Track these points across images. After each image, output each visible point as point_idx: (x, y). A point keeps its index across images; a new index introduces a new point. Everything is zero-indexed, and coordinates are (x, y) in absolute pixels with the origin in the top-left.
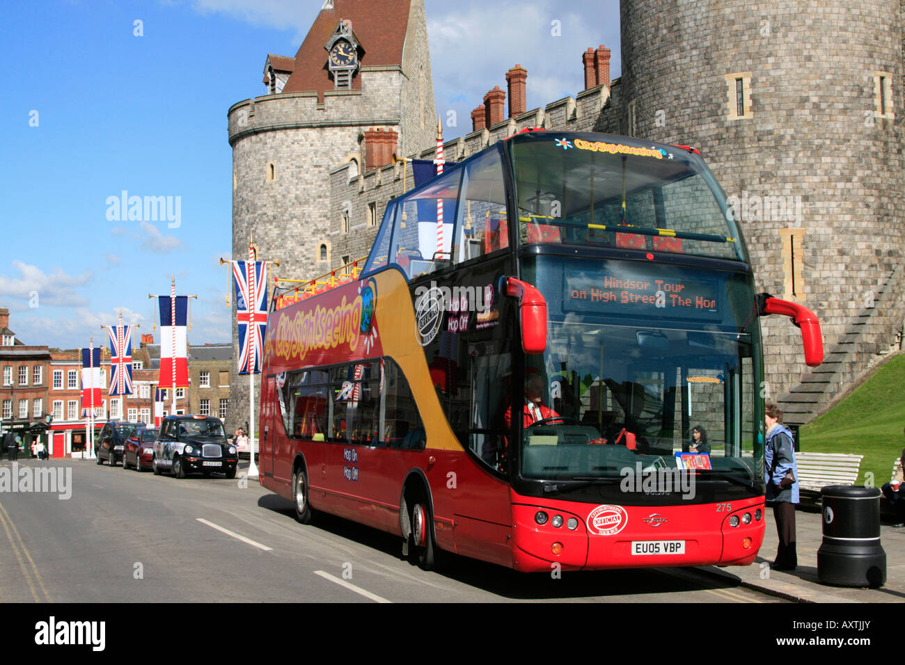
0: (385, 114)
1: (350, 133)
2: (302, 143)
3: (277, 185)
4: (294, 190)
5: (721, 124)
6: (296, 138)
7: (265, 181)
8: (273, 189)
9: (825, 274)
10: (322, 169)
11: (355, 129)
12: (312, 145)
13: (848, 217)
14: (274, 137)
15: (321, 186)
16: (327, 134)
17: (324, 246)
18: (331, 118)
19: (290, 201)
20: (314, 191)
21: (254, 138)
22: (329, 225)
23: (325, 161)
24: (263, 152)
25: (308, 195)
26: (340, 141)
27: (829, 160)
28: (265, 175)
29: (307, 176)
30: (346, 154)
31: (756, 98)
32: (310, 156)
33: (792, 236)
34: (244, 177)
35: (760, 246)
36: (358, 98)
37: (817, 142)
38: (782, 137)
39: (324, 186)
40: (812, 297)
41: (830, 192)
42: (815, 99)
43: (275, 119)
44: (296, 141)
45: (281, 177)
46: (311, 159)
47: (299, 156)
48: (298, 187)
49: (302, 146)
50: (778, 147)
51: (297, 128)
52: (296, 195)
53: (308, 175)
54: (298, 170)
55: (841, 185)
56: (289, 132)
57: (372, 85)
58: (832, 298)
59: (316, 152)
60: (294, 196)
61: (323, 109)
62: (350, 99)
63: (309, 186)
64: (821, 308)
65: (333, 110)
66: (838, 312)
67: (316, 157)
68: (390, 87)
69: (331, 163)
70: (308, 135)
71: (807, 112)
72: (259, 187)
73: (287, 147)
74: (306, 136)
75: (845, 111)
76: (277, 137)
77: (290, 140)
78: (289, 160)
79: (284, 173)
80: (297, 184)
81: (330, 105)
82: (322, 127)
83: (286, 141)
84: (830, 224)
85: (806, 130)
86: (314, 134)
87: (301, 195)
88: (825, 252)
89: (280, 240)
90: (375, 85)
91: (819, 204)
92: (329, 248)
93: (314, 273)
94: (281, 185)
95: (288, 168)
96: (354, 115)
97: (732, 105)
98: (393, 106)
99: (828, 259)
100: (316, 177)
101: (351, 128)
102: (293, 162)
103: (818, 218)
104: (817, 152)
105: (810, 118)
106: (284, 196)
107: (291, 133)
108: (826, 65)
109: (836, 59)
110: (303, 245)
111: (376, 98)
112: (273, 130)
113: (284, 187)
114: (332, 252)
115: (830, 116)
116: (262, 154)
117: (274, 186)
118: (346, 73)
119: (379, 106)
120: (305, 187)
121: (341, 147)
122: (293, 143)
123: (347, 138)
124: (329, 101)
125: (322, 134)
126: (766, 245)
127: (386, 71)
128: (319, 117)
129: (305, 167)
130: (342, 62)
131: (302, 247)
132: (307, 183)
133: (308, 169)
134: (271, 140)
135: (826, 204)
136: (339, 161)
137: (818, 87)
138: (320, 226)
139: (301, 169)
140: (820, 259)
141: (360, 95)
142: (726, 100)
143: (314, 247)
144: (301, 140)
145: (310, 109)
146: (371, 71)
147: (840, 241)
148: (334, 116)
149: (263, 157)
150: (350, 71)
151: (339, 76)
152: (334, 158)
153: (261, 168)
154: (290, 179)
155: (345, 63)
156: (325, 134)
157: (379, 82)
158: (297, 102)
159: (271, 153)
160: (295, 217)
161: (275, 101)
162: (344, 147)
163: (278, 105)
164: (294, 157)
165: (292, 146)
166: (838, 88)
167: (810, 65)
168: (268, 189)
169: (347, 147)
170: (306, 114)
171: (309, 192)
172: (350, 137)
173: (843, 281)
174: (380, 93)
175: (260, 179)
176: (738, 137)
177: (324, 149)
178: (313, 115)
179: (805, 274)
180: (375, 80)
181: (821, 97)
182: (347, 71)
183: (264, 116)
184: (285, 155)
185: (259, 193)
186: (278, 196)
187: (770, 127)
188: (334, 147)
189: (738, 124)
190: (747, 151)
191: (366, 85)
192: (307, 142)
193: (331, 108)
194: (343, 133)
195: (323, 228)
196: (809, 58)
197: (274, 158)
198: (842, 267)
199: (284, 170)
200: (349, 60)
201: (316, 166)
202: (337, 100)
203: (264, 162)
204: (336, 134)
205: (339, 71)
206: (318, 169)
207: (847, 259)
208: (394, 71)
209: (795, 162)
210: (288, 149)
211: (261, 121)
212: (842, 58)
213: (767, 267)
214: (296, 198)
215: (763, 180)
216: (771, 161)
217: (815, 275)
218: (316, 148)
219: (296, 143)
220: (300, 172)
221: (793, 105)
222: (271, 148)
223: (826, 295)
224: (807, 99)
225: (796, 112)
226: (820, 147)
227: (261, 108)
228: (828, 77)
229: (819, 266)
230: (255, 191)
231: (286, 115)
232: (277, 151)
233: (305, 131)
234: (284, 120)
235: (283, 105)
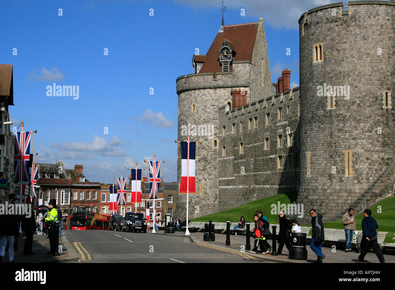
0: (243, 82)
1: (228, 91)
2: (207, 95)
3: (196, 114)
4: (203, 116)
5: (325, 111)
6: (204, 93)
7: (191, 112)
8: (194, 115)
9: (361, 167)
10: (215, 107)
11: (230, 89)
12: (211, 96)
13: (370, 146)
14: (195, 93)
15: (214, 114)
16: (218, 91)
17: (216, 141)
18: (219, 84)
19: (201, 121)
20: (212, 117)
21: (186, 92)
22: (218, 132)
23: (217, 103)
24: (190, 99)
25: (209, 118)
26: (223, 95)
27: (363, 124)
28: (191, 109)
29: (209, 110)
30: (226, 100)
31: (337, 101)
32: (210, 101)
33: (349, 153)
34: (182, 110)
35: (337, 156)
36: (231, 75)
37: (359, 118)
38: (345, 116)
39: (216, 114)
40: (355, 175)
41: (363, 136)
42: (358, 102)
43: (195, 85)
44: (204, 94)
45: (198, 110)
46: (211, 102)
47: (205, 101)
48: (205, 115)
49: (207, 96)
50: (344, 120)
51: (205, 88)
52: (204, 118)
53: (209, 109)
54: (205, 107)
55: (367, 134)
56: (201, 90)
57: (237, 70)
58: (363, 176)
59: (213, 99)
60: (203, 119)
61: (216, 80)
62: (228, 76)
63: (209, 115)
64: (359, 179)
65: (220, 81)
66: (365, 181)
67: (213, 101)
68: (245, 70)
69: (219, 104)
70: (209, 92)
71: (355, 107)
72: (188, 115)
73: (200, 97)
74: (208, 92)
75: (370, 106)
76: (196, 92)
77: (201, 94)
78: (201, 103)
79: (199, 109)
80: (204, 113)
81: (219, 78)
82: (215, 88)
83: (200, 94)
84: (363, 148)
85: (354, 113)
86: (212, 91)
87: (206, 118)
88: (361, 158)
89: (197, 138)
90: (239, 69)
91: (359, 141)
92: (218, 142)
93: (211, 153)
94: (197, 114)
95: (200, 106)
96: (229, 83)
97: (329, 104)
98: (246, 78)
99: (362, 161)
100: (213, 111)
101: (228, 88)
102: (203, 104)
103: (358, 146)
104: (358, 122)
105: (356, 109)
106: (199, 119)
107: (202, 91)
108: (362, 89)
109: (367, 87)
110: (207, 140)
111: (239, 75)
112: (195, 89)
113: (199, 115)
114: (219, 144)
115: (364, 108)
116: (190, 100)
117: (194, 114)
118: (227, 63)
119: (240, 79)
120: (208, 115)
121: (223, 97)
122: (203, 95)
123: (226, 93)
124: (218, 77)
125: (215, 91)
126: (339, 155)
127: (244, 63)
128: (214, 84)
129: (208, 106)
130: (226, 58)
131: (206, 141)
132: (209, 113)
133: (209, 107)
134: (193, 94)
135: (362, 141)
136: (223, 103)
137: (359, 97)
139: (206, 107)
140: (359, 161)
141: (232, 74)
142: (327, 102)
143: (211, 141)
144: (206, 94)
145: (210, 80)
146: (237, 63)
147: (367, 154)
148: (221, 83)
149: (190, 101)
150: (229, 62)
151: (224, 64)
152: (221, 102)
153: (189, 106)
154: (201, 111)
155: (227, 58)
156: (216, 91)
157: (240, 68)
158: (205, 77)
159: (194, 100)
161: (195, 77)
162: (225, 97)
163: (197, 79)
164: (203, 101)
165: (202, 96)
166: (367, 98)
167: (357, 89)
168: (192, 115)
169: (226, 97)
170: (208, 83)
171: (210, 117)
172: (227, 92)
173: (368, 169)
174: (241, 73)
175: (188, 111)
176: (331, 116)
177: (216, 98)
178: (211, 83)
179: (353, 167)
180: (238, 67)
181: (361, 101)
182: (228, 62)
183: (191, 83)
184: (199, 101)
185: (188, 117)
186: (197, 119)
187: (341, 112)
188: (220, 97)
189: (331, 111)
190: (334, 121)
191: (234, 70)
192: (209, 95)
193: (219, 80)
194: (225, 91)
195: (216, 133)
196: (356, 87)
197: (195, 102)
198: (367, 164)
199: (199, 107)
200: (229, 57)
201: (213, 106)
202: (222, 76)
203: (190, 104)
204: (221, 91)
205: (224, 62)
206: (213, 107)
207: (369, 161)
208: (247, 63)
209: (350, 125)
210: (201, 98)
211: (189, 86)
212: (369, 86)
213: (339, 164)
214: (204, 120)
215: (339, 132)
216: (341, 125)
217: (357, 167)
218: (213, 98)
219: (204, 95)
220: (206, 108)
221: (350, 104)
222: (194, 97)
223: (361, 174)
224: (355, 102)
225: (351, 107)
226: (360, 120)
227: (189, 80)
228: (364, 94)
229: (358, 164)
230: (187, 116)
231: (200, 83)
232: (196, 99)
233: (208, 90)
234: (199, 85)
235: (198, 79)
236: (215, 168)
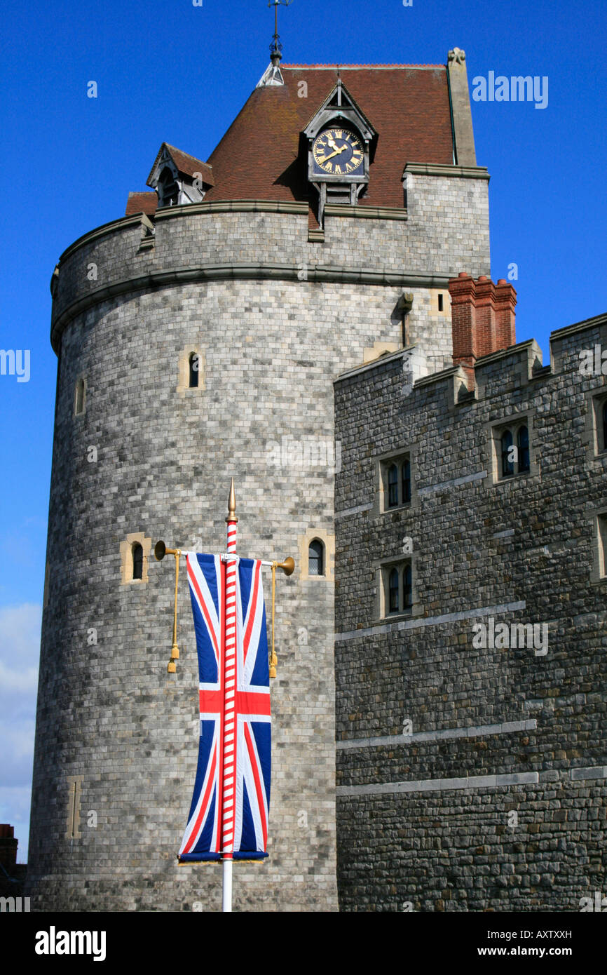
0: (459, 264)
1: (380, 299)
2: (269, 310)
3: (207, 399)
4: (250, 411)
6: (256, 299)
7: (173, 390)
8: (194, 407)
10: (313, 370)
11: (392, 292)
12: (292, 317)
14: (202, 295)
15: (311, 407)
16: (328, 296)
17: (317, 545)
18: (341, 261)
19: (239, 436)
20: (296, 418)
21: (146, 298)
22: (331, 494)
23: (322, 354)
24: (171, 327)
25: (283, 425)
26: (358, 315)
28: (173, 377)
29: (281, 384)
30: (370, 342)
32: (288, 341)
34: (112, 383)
36: (400, 225)
39: (319, 407)
43: (208, 255)
44: (256, 305)
45: (218, 382)
46: (291, 346)
47: (262, 338)
48: (260, 405)
49: (270, 317)
51: (261, 275)
52: (254, 422)
53: (283, 381)
54: (259, 367)
56: (238, 284)
57: (430, 203)
59: (301, 333)
60: (248, 424)
61: (322, 241)
62: (382, 227)
63: (283, 406)
65: (345, 246)
67: (302, 343)
68: (469, 211)
69: (336, 359)
70: (283, 294)
72: (156, 404)
73: (235, 316)
74: (280, 297)
76: (210, 294)
77: (241, 303)
78: (239, 345)
79: (224, 373)
80: (256, 399)
81: (338, 235)
82: (316, 279)
83: (233, 303)
86: (298, 295)
87: (266, 424)
89: (211, 524)
90: (437, 203)
92: (330, 549)
93: (295, 603)
94: (216, 400)
95: (234, 362)
96: (392, 260)
98: (476, 249)
100: (301, 388)
101: (381, 288)
102: (248, 350)
106: (223, 424)
107: (244, 288)
110: (269, 537)
111: (439, 229)
112: (202, 278)
113: (224, 404)
114: (338, 557)
116: (168, 332)
117: (198, 401)
118: (348, 190)
119: (445, 247)
120: (277, 406)
121: (358, 326)
122: (247, 310)
123: (373, 310)
124: (335, 227)
125: (314, 295)
127: (461, 176)
128: (308, 258)
129: (276, 362)
130: (338, 168)
131: (265, 542)
132: (280, 399)
133: (283, 369)
134: (192, 301)
136: (354, 355)
138: (310, 496)
139: (267, 367)
141: (405, 220)
143: (295, 543)
144: (269, 305)
145: (293, 238)
146: (427, 174)
148: (346, 257)
149: (170, 337)
150: (354, 186)
151: (329, 194)
152: (344, 349)
153: (163, 361)
154: (241, 386)
155: (344, 169)
156: (321, 296)
157: (445, 198)
158: (263, 221)
159: (194, 329)
160: (251, 473)
161: (209, 216)
162: (365, 326)
163: (218, 225)
164: (249, 339)
165: (247, 315)
168: (181, 407)
169: (372, 327)
170: (281, 249)
171: (286, 419)
172: (378, 306)
174: (448, 220)
175: (159, 386)
177: (319, 328)
178: (300, 252)
180: (435, 193)
182: (348, 185)
183: (180, 247)
184: (229, 334)
185: (157, 417)
186: (211, 424)
188: (342, 326)
191: (416, 203)
192: (281, 311)
193: (339, 241)
194: (365, 298)
195: (318, 501)
197: (199, 339)
199: (225, 367)
200: (353, 165)
201: (301, 363)
202: (353, 225)
203: (173, 349)
204: (347, 297)
205: (330, 185)
206: (305, 370)
208: (477, 178)
210: (237, 322)
211: (170, 259)
214: (254, 429)
218: (302, 324)
219: (255, 310)
220: (264, 373)
222: (194, 318)
227: (172, 231)
230: (147, 412)
231: (237, 245)
232: (209, 325)
233: (280, 286)
234: (229, 258)
235: (230, 227)
236: (318, 688)
